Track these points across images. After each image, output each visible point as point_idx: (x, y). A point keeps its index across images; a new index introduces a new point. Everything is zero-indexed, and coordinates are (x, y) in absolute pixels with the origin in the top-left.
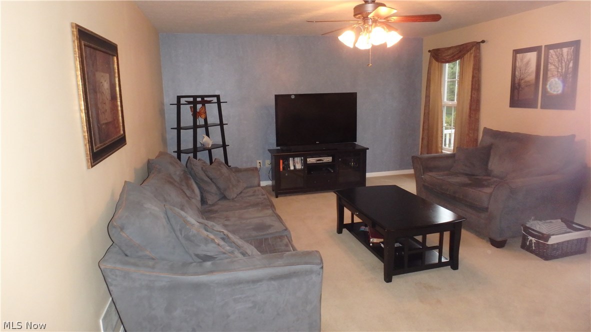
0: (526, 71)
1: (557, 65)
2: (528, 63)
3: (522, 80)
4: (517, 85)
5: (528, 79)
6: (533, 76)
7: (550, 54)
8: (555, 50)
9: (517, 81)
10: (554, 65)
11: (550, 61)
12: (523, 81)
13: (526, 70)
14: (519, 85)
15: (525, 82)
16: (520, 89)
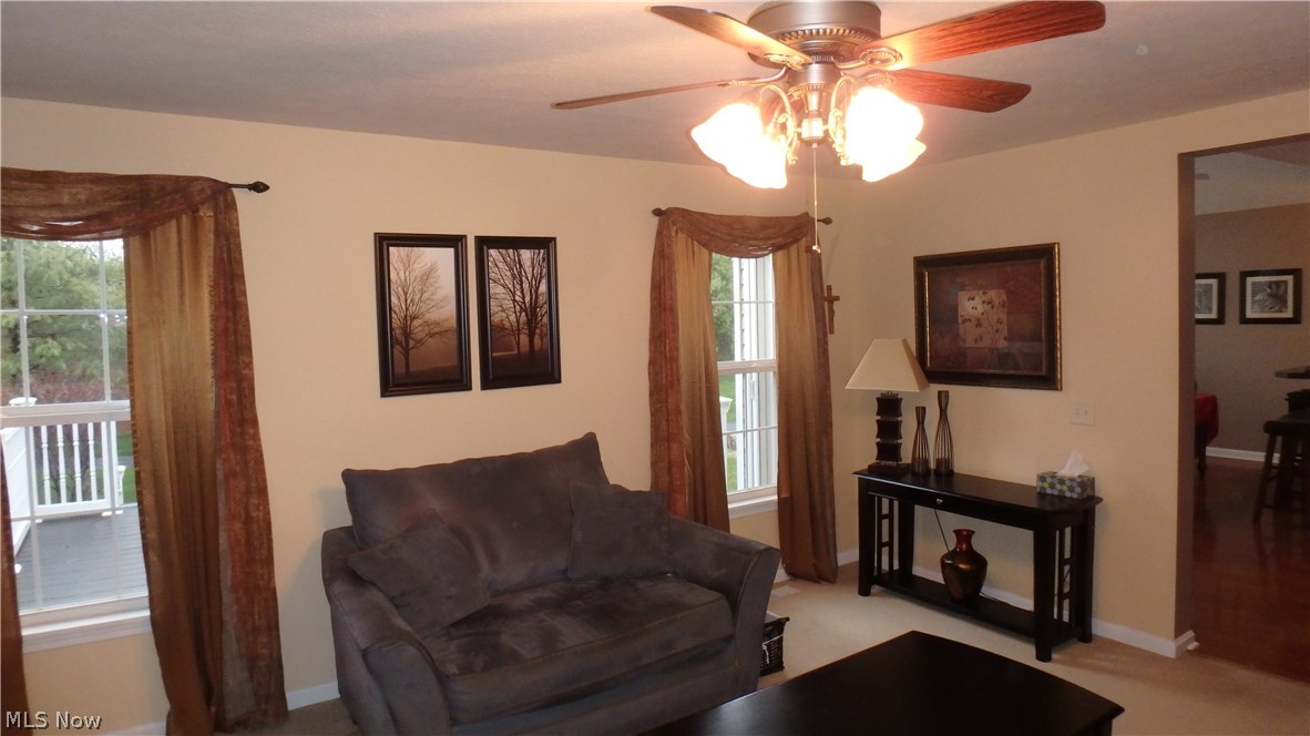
0: (426, 295)
1: (510, 286)
2: (428, 275)
3: (414, 318)
4: (398, 332)
5: (433, 316)
6: (450, 309)
7: (491, 259)
8: (503, 251)
9: (396, 323)
10: (505, 286)
11: (492, 275)
12: (416, 323)
13: (423, 292)
14: (407, 334)
15: (426, 324)
16: (411, 343)
